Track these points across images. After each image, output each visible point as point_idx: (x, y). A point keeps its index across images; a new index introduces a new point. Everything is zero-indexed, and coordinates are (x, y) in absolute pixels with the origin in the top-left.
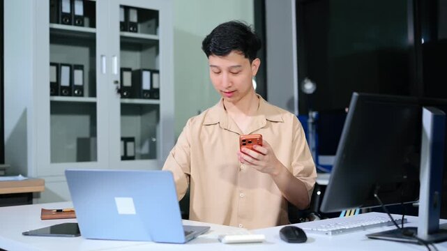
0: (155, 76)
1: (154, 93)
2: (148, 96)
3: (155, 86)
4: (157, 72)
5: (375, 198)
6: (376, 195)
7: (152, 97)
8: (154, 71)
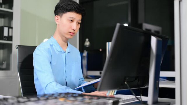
0: (10, 30)
1: (10, 38)
2: (7, 39)
3: (10, 35)
4: (12, 28)
5: (126, 84)
6: (126, 83)
7: (8, 40)
8: (10, 27)
